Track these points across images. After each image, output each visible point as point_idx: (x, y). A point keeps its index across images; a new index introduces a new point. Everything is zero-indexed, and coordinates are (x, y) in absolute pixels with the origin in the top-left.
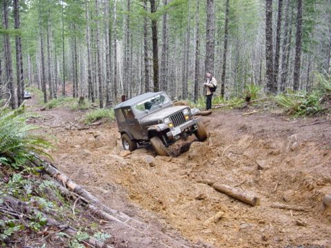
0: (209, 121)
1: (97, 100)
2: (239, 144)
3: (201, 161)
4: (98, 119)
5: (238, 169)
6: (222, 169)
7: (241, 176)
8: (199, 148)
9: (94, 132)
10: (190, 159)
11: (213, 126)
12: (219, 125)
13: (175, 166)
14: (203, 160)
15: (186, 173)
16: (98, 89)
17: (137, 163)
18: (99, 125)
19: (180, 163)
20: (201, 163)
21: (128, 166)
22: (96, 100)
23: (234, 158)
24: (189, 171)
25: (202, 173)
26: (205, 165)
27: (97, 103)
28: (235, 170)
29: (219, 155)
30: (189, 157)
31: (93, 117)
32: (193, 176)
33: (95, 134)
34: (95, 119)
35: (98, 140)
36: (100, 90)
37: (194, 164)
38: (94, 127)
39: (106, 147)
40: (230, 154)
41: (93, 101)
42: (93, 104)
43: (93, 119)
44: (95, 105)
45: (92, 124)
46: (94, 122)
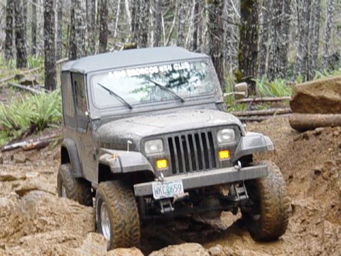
1: (36, 61)
4: (37, 127)
9: (17, 174)
16: (40, 20)
18: (39, 148)
22: (31, 60)
27: (34, 71)
31: (17, 119)
33: (22, 184)
34: (26, 127)
35: (30, 206)
36: (48, 25)
38: (21, 156)
39: (57, 233)
41: (21, 63)
42: (21, 72)
43: (18, 129)
44: (27, 78)
45: (15, 145)
46: (20, 139)
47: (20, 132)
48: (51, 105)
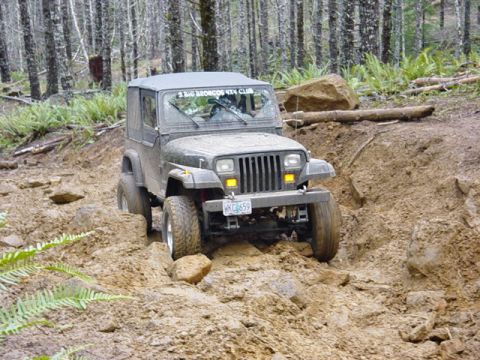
3: (458, 282)
4: (39, 134)
8: (446, 240)
10: (416, 275)
14: (467, 280)
18: (46, 152)
19: (382, 291)
20: (463, 290)
24: (426, 320)
31: (21, 128)
34: (28, 134)
37: (437, 295)
38: (32, 159)
42: (7, 86)
43: (22, 136)
44: (13, 90)
45: (24, 151)
46: (26, 144)
47: (25, 139)
48: (48, 114)
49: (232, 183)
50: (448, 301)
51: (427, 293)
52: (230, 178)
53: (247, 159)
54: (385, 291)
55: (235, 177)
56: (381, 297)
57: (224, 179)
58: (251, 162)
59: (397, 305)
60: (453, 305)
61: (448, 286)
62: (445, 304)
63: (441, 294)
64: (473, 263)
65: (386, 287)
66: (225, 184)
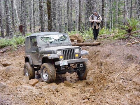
0: (99, 51)
2: (128, 72)
3: (97, 86)
5: (130, 94)
6: (116, 94)
7: (134, 100)
8: (95, 75)
10: (87, 84)
11: (104, 55)
12: (108, 55)
13: (76, 91)
14: (99, 85)
15: (86, 97)
17: (47, 91)
20: (98, 88)
21: (40, 96)
23: (125, 84)
24: (88, 95)
25: (99, 97)
26: (100, 89)
28: (127, 95)
29: (112, 82)
30: (87, 83)
32: (93, 100)
37: (91, 89)
40: (121, 80)
48: (5, 42)
49: (61, 57)
50: (94, 90)
51: (89, 89)
52: (61, 56)
53: (65, 50)
54: (80, 88)
55: (62, 56)
56: (79, 90)
57: (59, 56)
58: (66, 51)
59: (82, 91)
60: (95, 91)
61: (94, 87)
62: (93, 91)
63: (93, 89)
64: (100, 81)
65: (81, 87)
66: (59, 57)
